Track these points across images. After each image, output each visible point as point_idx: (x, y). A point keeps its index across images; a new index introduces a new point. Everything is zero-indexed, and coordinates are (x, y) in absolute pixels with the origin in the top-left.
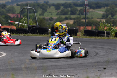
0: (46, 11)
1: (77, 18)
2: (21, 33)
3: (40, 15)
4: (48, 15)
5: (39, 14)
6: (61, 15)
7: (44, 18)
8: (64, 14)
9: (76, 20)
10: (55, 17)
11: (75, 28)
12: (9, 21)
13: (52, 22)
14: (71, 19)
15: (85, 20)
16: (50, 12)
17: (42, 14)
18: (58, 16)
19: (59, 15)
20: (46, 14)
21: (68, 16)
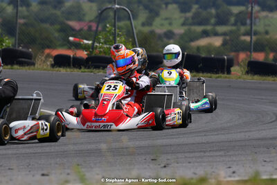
0: (157, 14)
1: (231, 32)
2: (97, 67)
3: (143, 25)
4: (162, 25)
5: (140, 23)
6: (193, 24)
7: (152, 32)
8: (200, 24)
9: (228, 38)
10: (179, 30)
11: (226, 57)
12: (71, 39)
13: (172, 41)
14: (216, 34)
15: (251, 38)
16: (166, 19)
17: (148, 23)
18: (186, 28)
19: (188, 25)
20: (157, 21)
21: (209, 28)
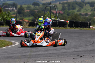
0: (82, 8)
4: (84, 11)
5: (77, 11)
11: (88, 22)
12: (42, 16)
13: (87, 17)
16: (86, 9)
17: (79, 11)
18: (92, 12)
